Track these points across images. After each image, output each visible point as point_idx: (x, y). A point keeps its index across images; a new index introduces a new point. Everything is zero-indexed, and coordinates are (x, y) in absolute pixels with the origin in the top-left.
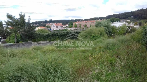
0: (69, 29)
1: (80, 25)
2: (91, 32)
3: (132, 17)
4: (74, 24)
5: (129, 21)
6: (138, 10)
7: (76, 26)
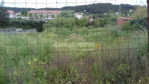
0: (23, 17)
1: (35, 14)
2: (63, 22)
3: (85, 10)
4: (28, 12)
5: (82, 14)
6: (90, 4)
7: (31, 15)
